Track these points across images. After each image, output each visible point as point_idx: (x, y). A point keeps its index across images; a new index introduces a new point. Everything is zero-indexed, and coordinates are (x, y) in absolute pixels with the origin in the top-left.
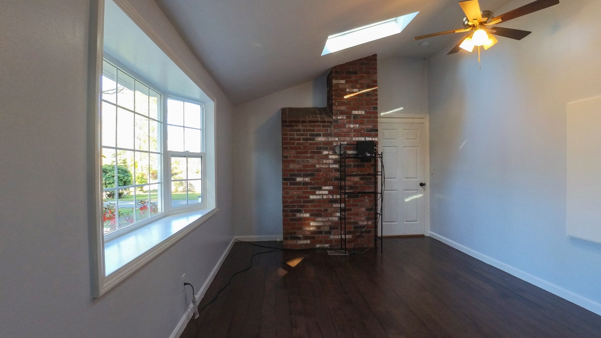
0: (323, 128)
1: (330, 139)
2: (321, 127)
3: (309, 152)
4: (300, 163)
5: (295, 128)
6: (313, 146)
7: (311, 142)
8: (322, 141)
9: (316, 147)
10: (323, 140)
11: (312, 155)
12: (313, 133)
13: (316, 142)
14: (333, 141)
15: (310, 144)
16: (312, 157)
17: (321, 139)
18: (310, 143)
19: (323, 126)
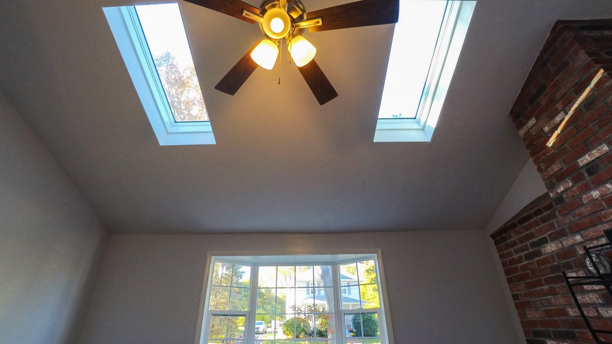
0: (544, 225)
1: (567, 242)
2: (541, 224)
3: (543, 282)
4: (539, 308)
5: (509, 241)
6: (543, 267)
7: (538, 258)
8: (553, 252)
9: (550, 268)
10: (553, 249)
11: (550, 286)
12: (534, 240)
13: (544, 256)
14: (573, 245)
15: (539, 263)
16: (552, 292)
17: (551, 248)
18: (537, 261)
19: (544, 221)
